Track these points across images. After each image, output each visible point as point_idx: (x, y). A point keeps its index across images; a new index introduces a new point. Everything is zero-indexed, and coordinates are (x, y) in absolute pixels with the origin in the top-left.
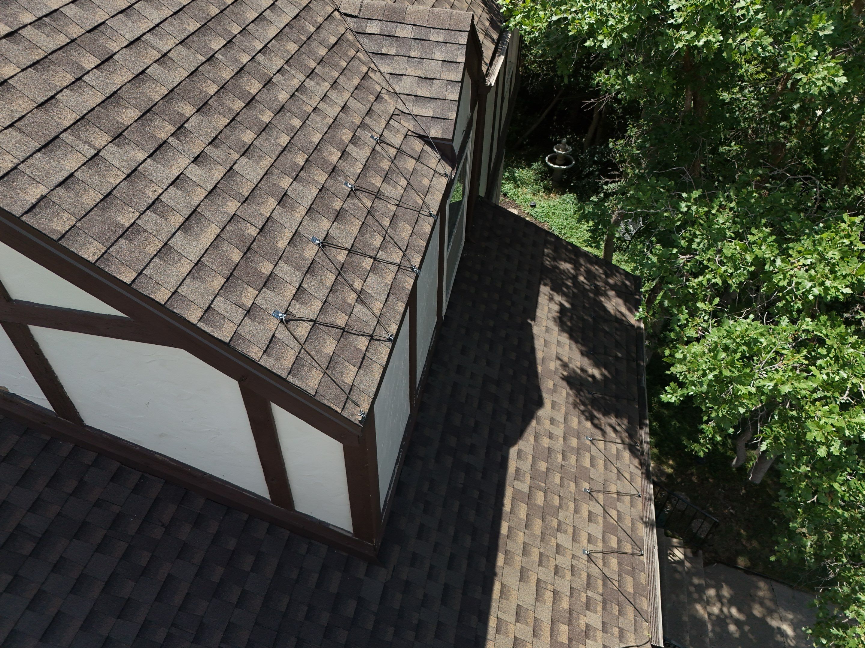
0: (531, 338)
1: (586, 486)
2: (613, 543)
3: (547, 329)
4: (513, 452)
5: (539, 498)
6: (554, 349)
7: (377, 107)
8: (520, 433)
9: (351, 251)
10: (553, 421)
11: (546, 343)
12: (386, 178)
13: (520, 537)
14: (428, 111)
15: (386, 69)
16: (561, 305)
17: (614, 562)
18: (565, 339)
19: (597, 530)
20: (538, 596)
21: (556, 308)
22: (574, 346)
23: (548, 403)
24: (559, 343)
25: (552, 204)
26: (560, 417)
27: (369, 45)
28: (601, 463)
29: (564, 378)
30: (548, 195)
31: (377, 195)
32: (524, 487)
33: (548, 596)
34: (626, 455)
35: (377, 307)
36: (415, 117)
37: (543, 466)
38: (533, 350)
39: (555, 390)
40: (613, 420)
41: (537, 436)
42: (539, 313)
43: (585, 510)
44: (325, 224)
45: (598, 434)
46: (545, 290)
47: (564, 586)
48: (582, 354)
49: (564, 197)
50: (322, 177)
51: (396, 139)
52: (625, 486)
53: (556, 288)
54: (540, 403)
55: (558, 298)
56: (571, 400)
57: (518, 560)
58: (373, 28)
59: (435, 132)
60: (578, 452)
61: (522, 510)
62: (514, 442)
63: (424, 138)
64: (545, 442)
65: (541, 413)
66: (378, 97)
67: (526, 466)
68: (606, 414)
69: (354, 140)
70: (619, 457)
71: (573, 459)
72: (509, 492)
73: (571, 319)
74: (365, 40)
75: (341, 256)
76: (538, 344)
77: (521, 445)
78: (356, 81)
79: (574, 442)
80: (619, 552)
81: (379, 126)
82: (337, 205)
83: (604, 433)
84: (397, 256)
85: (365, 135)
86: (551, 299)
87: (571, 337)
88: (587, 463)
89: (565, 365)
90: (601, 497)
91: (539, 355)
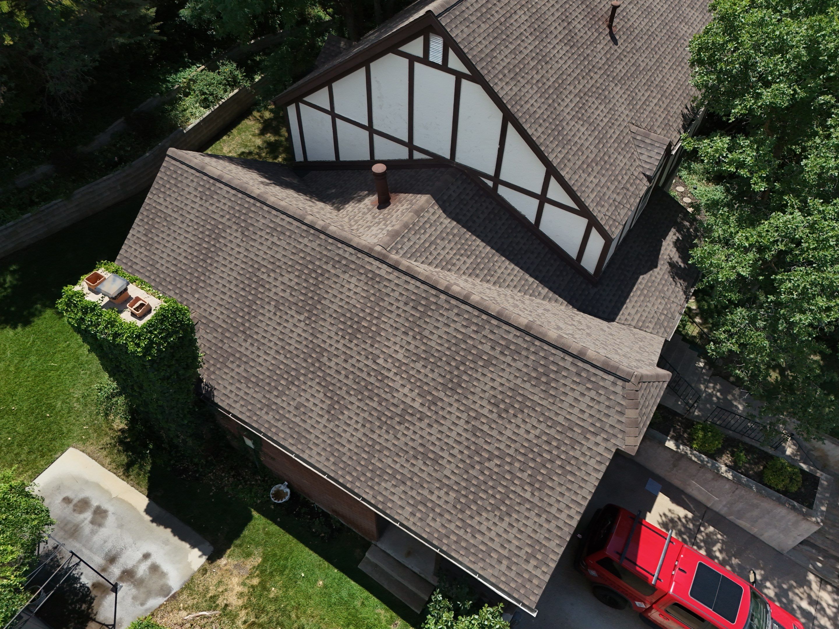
0: (661, 245)
1: (663, 295)
2: (665, 312)
3: (668, 245)
4: (641, 277)
5: (645, 292)
6: (668, 252)
7: (634, 164)
8: (645, 273)
9: (619, 203)
10: (658, 273)
11: (666, 249)
12: (631, 185)
13: (636, 298)
14: (648, 166)
15: (639, 151)
16: (678, 238)
17: (663, 317)
18: (674, 250)
19: (661, 307)
20: (636, 313)
21: (676, 238)
22: (677, 253)
23: (659, 266)
24: (671, 251)
25: (707, 189)
26: (661, 273)
27: (636, 143)
28: (671, 291)
29: (668, 263)
30: (708, 183)
31: (628, 190)
32: (642, 287)
33: (639, 315)
34: (682, 293)
35: (622, 217)
36: (643, 167)
37: (650, 284)
38: (660, 250)
39: (663, 265)
40: (682, 281)
41: (651, 276)
42: (667, 238)
43: (659, 301)
44: (615, 195)
45: (674, 283)
46: (673, 230)
47: (645, 314)
48: (679, 257)
49: (717, 187)
50: (616, 183)
51: (636, 174)
52: (676, 300)
53: (679, 231)
54: (656, 267)
55: (677, 235)
56: (668, 270)
57: (633, 303)
58: (639, 138)
59: (648, 173)
60: (664, 285)
61: (639, 293)
62: (643, 274)
63: (644, 174)
64: (653, 278)
65: (655, 270)
66: (635, 160)
67: (644, 282)
68: (680, 279)
69: (626, 174)
70: (678, 292)
71: (661, 286)
72: (636, 286)
73: (680, 244)
74: (635, 141)
75: (617, 204)
76: (663, 248)
77: (645, 276)
78: (630, 155)
79: (664, 282)
80: (666, 315)
81: (632, 169)
82: (618, 191)
83: (676, 284)
84: (629, 206)
85: (628, 172)
86: (675, 234)
87: (677, 250)
88: (666, 289)
89: (671, 259)
90: (666, 300)
91: (662, 252)
